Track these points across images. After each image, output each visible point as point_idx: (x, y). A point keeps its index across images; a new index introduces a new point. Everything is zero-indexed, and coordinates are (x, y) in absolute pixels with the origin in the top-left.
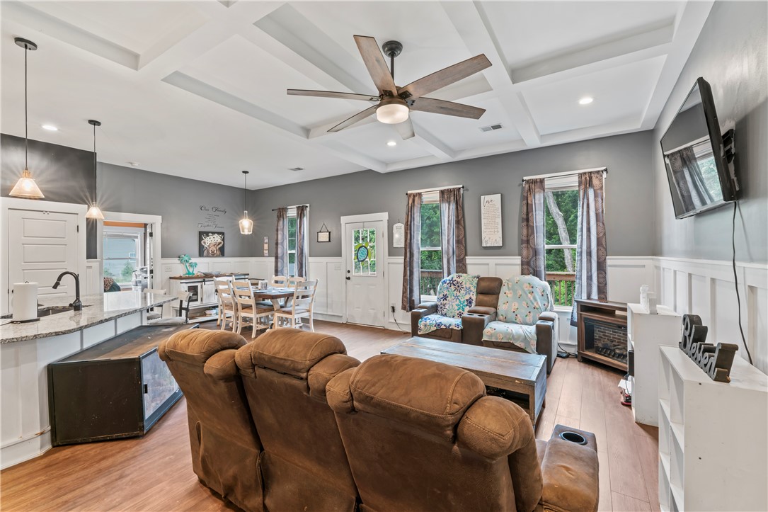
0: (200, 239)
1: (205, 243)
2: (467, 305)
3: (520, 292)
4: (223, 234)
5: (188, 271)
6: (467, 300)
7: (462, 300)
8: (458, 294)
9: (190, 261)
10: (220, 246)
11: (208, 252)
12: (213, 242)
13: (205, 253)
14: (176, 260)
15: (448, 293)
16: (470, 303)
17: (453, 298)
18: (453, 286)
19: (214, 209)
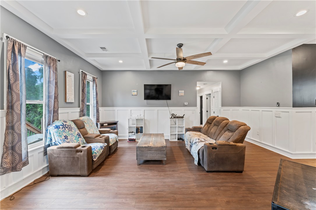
2: (79, 137)
3: (91, 124)
6: (77, 134)
7: (75, 135)
8: (72, 133)
15: (66, 134)
16: (79, 135)
17: (70, 136)
18: (67, 129)
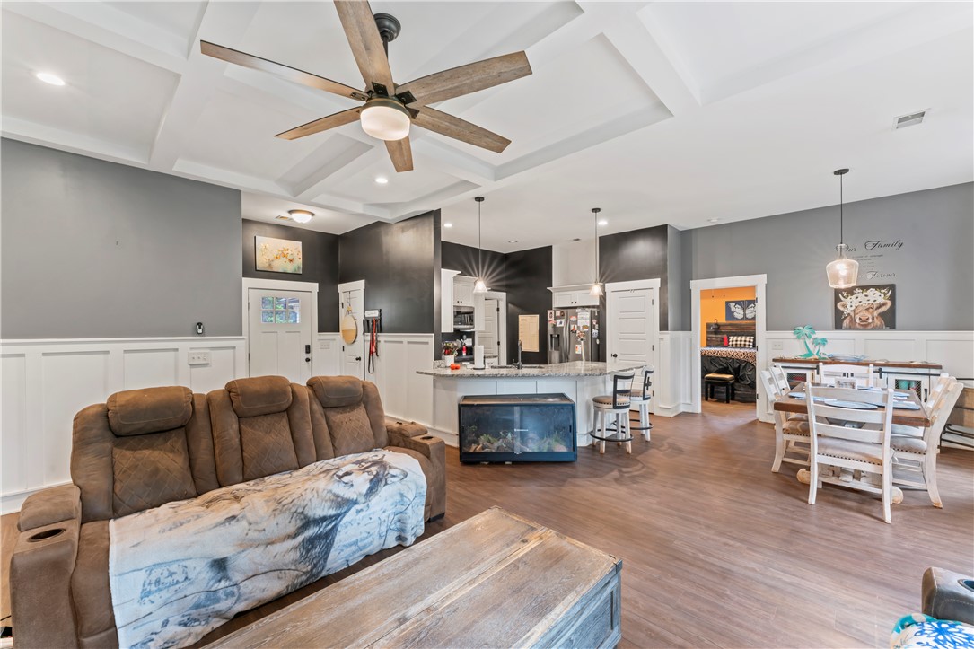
0: (837, 300)
1: (845, 306)
4: (892, 287)
5: (809, 350)
9: (813, 336)
10: (881, 310)
11: (853, 321)
12: (865, 303)
13: (846, 323)
14: (789, 334)
19: (870, 245)
